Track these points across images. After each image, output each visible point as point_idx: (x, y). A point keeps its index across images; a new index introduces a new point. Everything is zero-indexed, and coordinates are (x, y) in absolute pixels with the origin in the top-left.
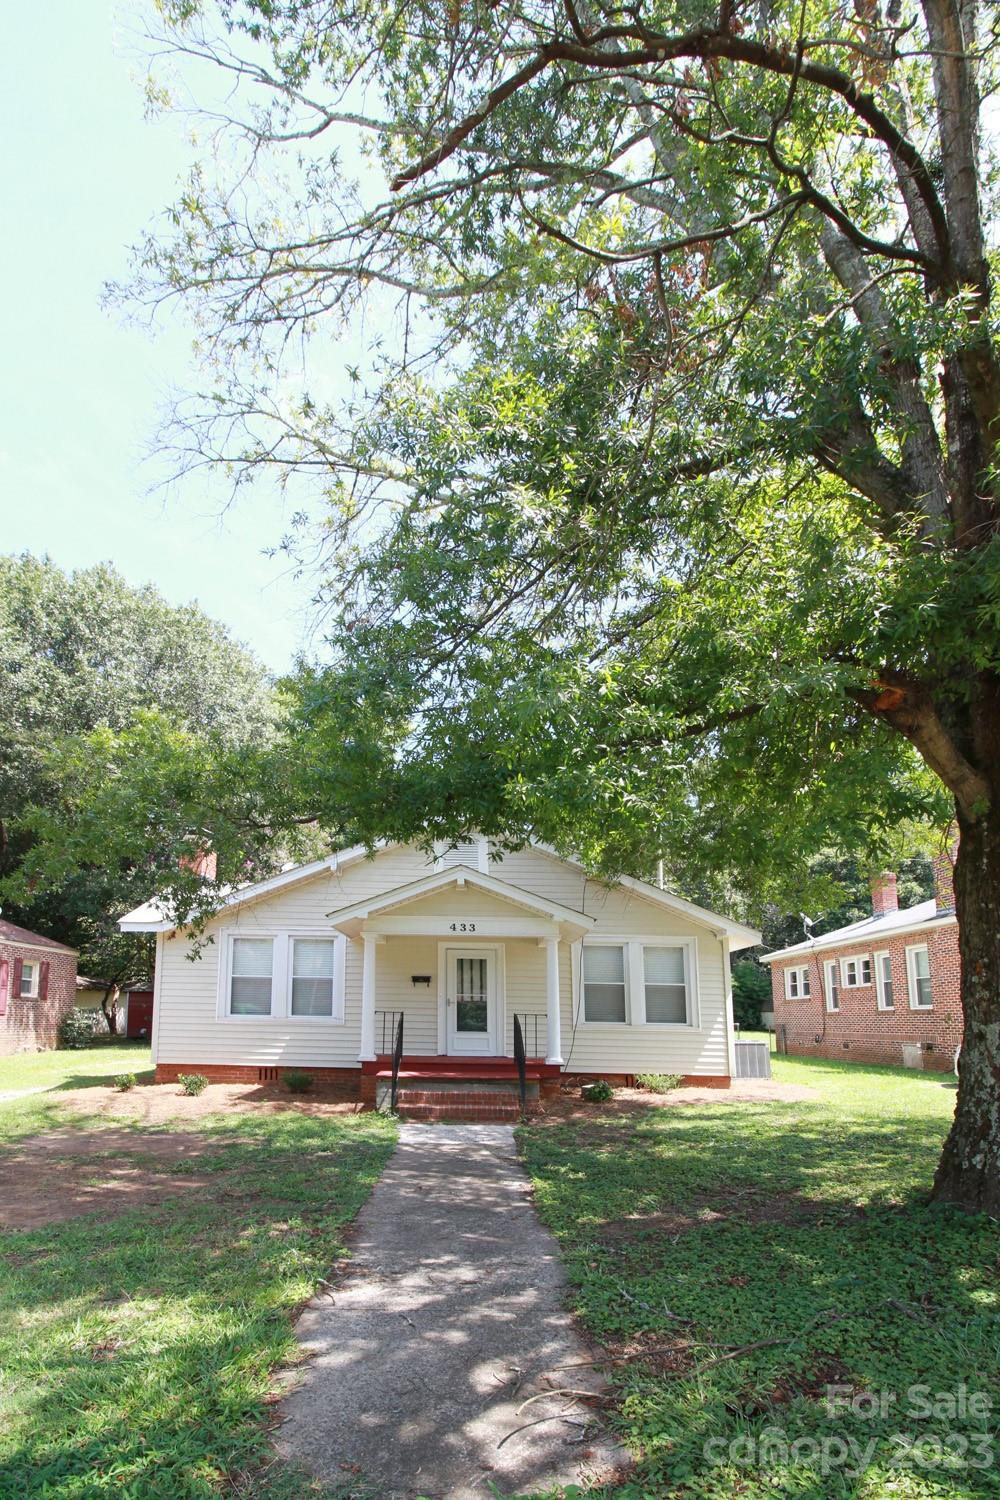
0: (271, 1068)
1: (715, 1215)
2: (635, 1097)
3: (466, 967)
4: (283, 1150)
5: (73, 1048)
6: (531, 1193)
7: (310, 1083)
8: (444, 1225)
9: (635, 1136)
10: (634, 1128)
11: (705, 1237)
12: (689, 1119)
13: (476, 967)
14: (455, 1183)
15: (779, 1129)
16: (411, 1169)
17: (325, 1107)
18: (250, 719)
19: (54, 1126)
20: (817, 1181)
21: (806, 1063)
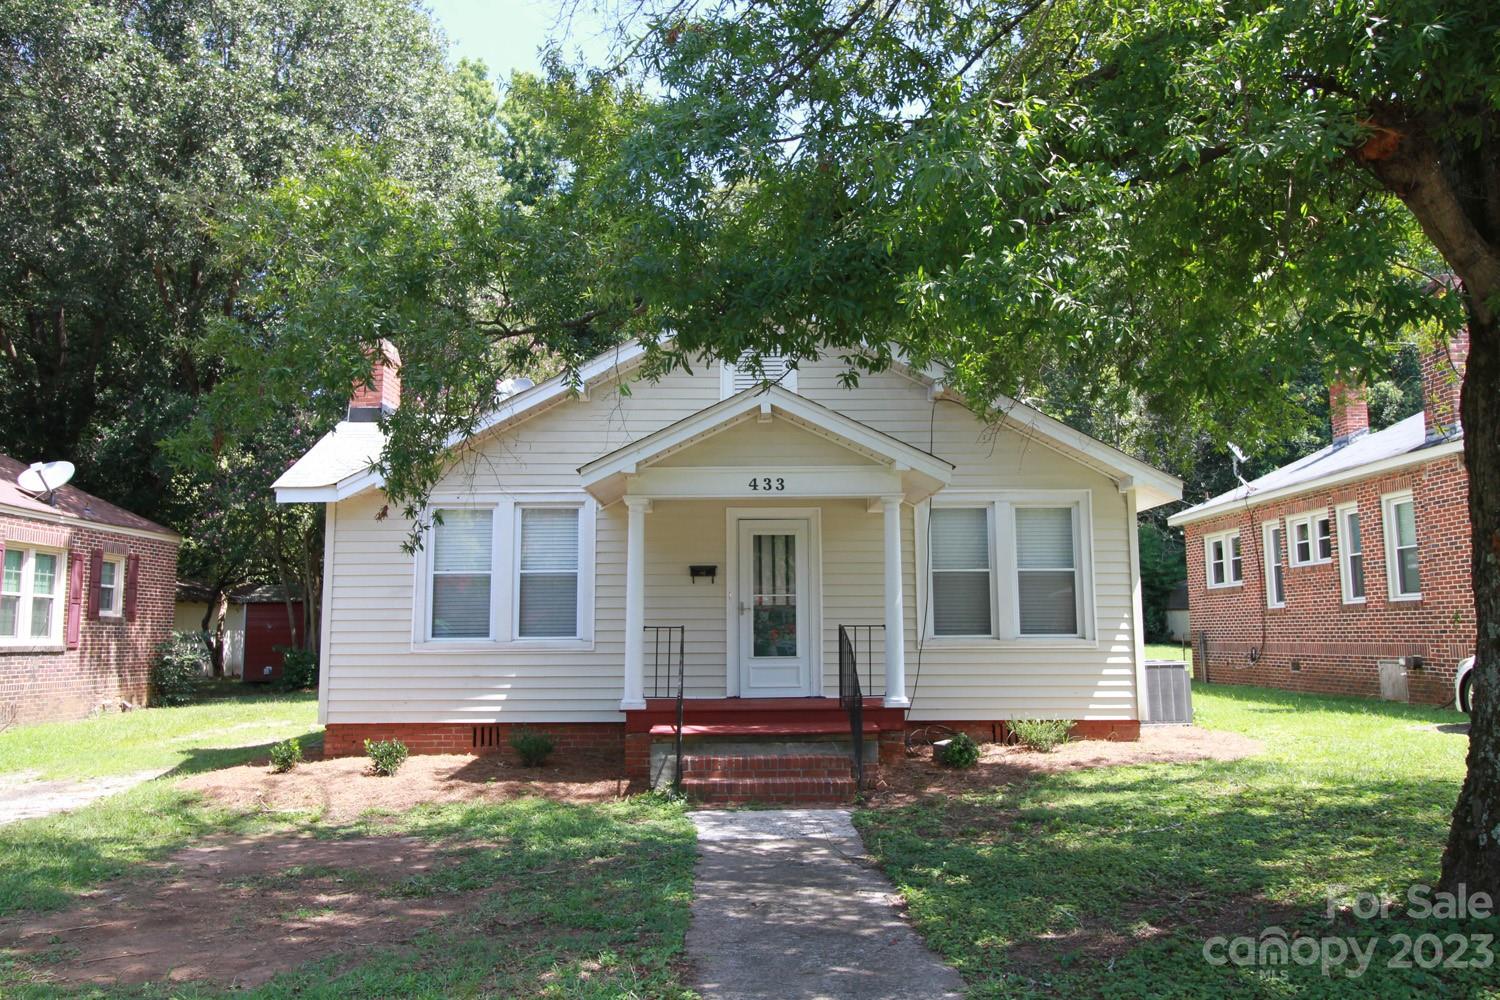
0: (490, 726)
1: (1155, 930)
2: (1009, 759)
3: (766, 547)
4: (543, 856)
5: (173, 703)
6: (904, 908)
7: (549, 750)
8: (803, 956)
9: (1021, 819)
10: (1015, 806)
11: (1148, 959)
12: (1091, 790)
13: (780, 547)
14: (796, 896)
15: (1216, 802)
16: (730, 877)
17: (574, 787)
18: (430, 127)
19: (202, 831)
20: (1282, 877)
21: (1239, 697)
